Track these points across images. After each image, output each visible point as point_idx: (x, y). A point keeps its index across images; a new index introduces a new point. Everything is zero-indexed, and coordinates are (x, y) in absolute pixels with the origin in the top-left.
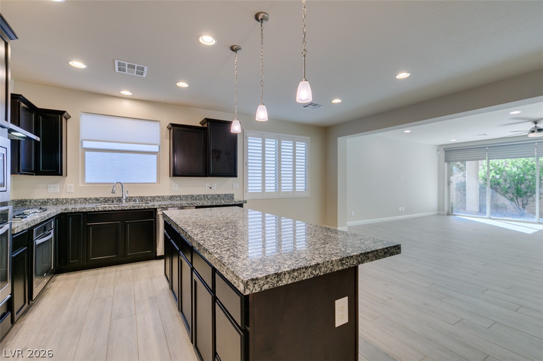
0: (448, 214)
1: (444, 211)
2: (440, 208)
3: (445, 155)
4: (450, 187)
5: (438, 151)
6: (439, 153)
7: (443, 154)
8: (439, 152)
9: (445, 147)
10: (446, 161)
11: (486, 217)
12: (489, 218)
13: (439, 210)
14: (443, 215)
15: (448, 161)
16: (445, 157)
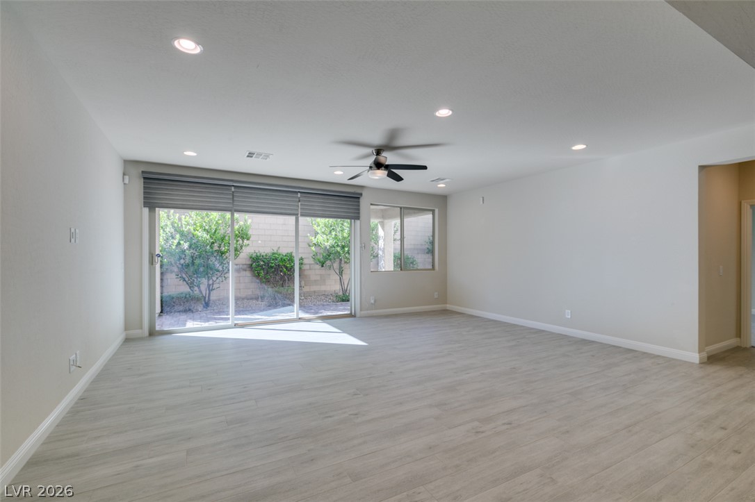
1: (141, 328)
3: (145, 188)
4: (155, 268)
5: (124, 174)
6: (127, 181)
7: (138, 186)
8: (127, 177)
9: (143, 170)
10: (146, 204)
11: (229, 323)
12: (236, 326)
13: (127, 327)
14: (141, 339)
15: (151, 203)
16: (145, 192)
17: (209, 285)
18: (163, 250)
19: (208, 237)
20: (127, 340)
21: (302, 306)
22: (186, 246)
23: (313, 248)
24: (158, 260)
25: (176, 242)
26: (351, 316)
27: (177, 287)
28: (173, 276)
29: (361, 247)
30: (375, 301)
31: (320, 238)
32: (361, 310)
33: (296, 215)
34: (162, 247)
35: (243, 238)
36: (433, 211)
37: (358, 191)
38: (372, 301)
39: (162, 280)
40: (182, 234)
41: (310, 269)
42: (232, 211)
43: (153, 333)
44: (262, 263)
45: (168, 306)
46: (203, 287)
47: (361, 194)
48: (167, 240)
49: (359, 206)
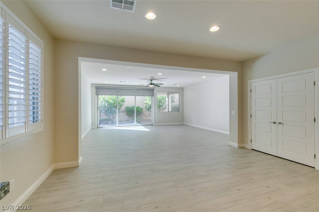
1: (95, 126)
2: (93, 124)
3: (96, 90)
5: (91, 87)
6: (92, 89)
7: (94, 90)
8: (92, 88)
9: (96, 86)
10: (96, 94)
12: (118, 126)
13: (92, 126)
14: (95, 128)
15: (97, 94)
16: (96, 92)
17: (113, 116)
18: (100, 106)
19: (113, 102)
20: (92, 129)
21: (137, 121)
22: (106, 104)
23: (145, 105)
24: (99, 108)
25: (104, 103)
26: (152, 125)
27: (104, 117)
28: (103, 114)
29: (154, 105)
30: (159, 121)
31: (148, 101)
32: (154, 123)
33: (135, 96)
34: (100, 105)
35: (123, 102)
36: (179, 93)
37: (154, 88)
38: (158, 121)
39: (100, 115)
40: (105, 101)
41: (145, 112)
42: (117, 95)
43: (98, 127)
44: (129, 110)
45: (101, 122)
46: (112, 117)
47: (154, 89)
48: (101, 103)
49: (154, 92)
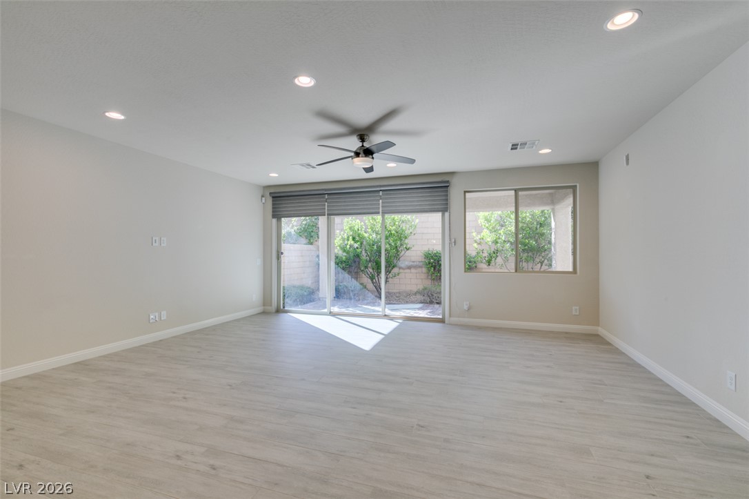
0: (278, 311)
1: (271, 306)
2: (266, 301)
3: (273, 204)
4: (280, 262)
5: (263, 196)
6: (264, 201)
7: (270, 201)
8: (263, 198)
9: (272, 191)
10: (274, 216)
11: (326, 310)
12: (331, 314)
13: (265, 304)
15: (277, 215)
16: (273, 208)
26: (442, 321)
29: (450, 243)
30: (469, 308)
32: (450, 316)
33: (378, 213)
38: (466, 307)
42: (326, 215)
